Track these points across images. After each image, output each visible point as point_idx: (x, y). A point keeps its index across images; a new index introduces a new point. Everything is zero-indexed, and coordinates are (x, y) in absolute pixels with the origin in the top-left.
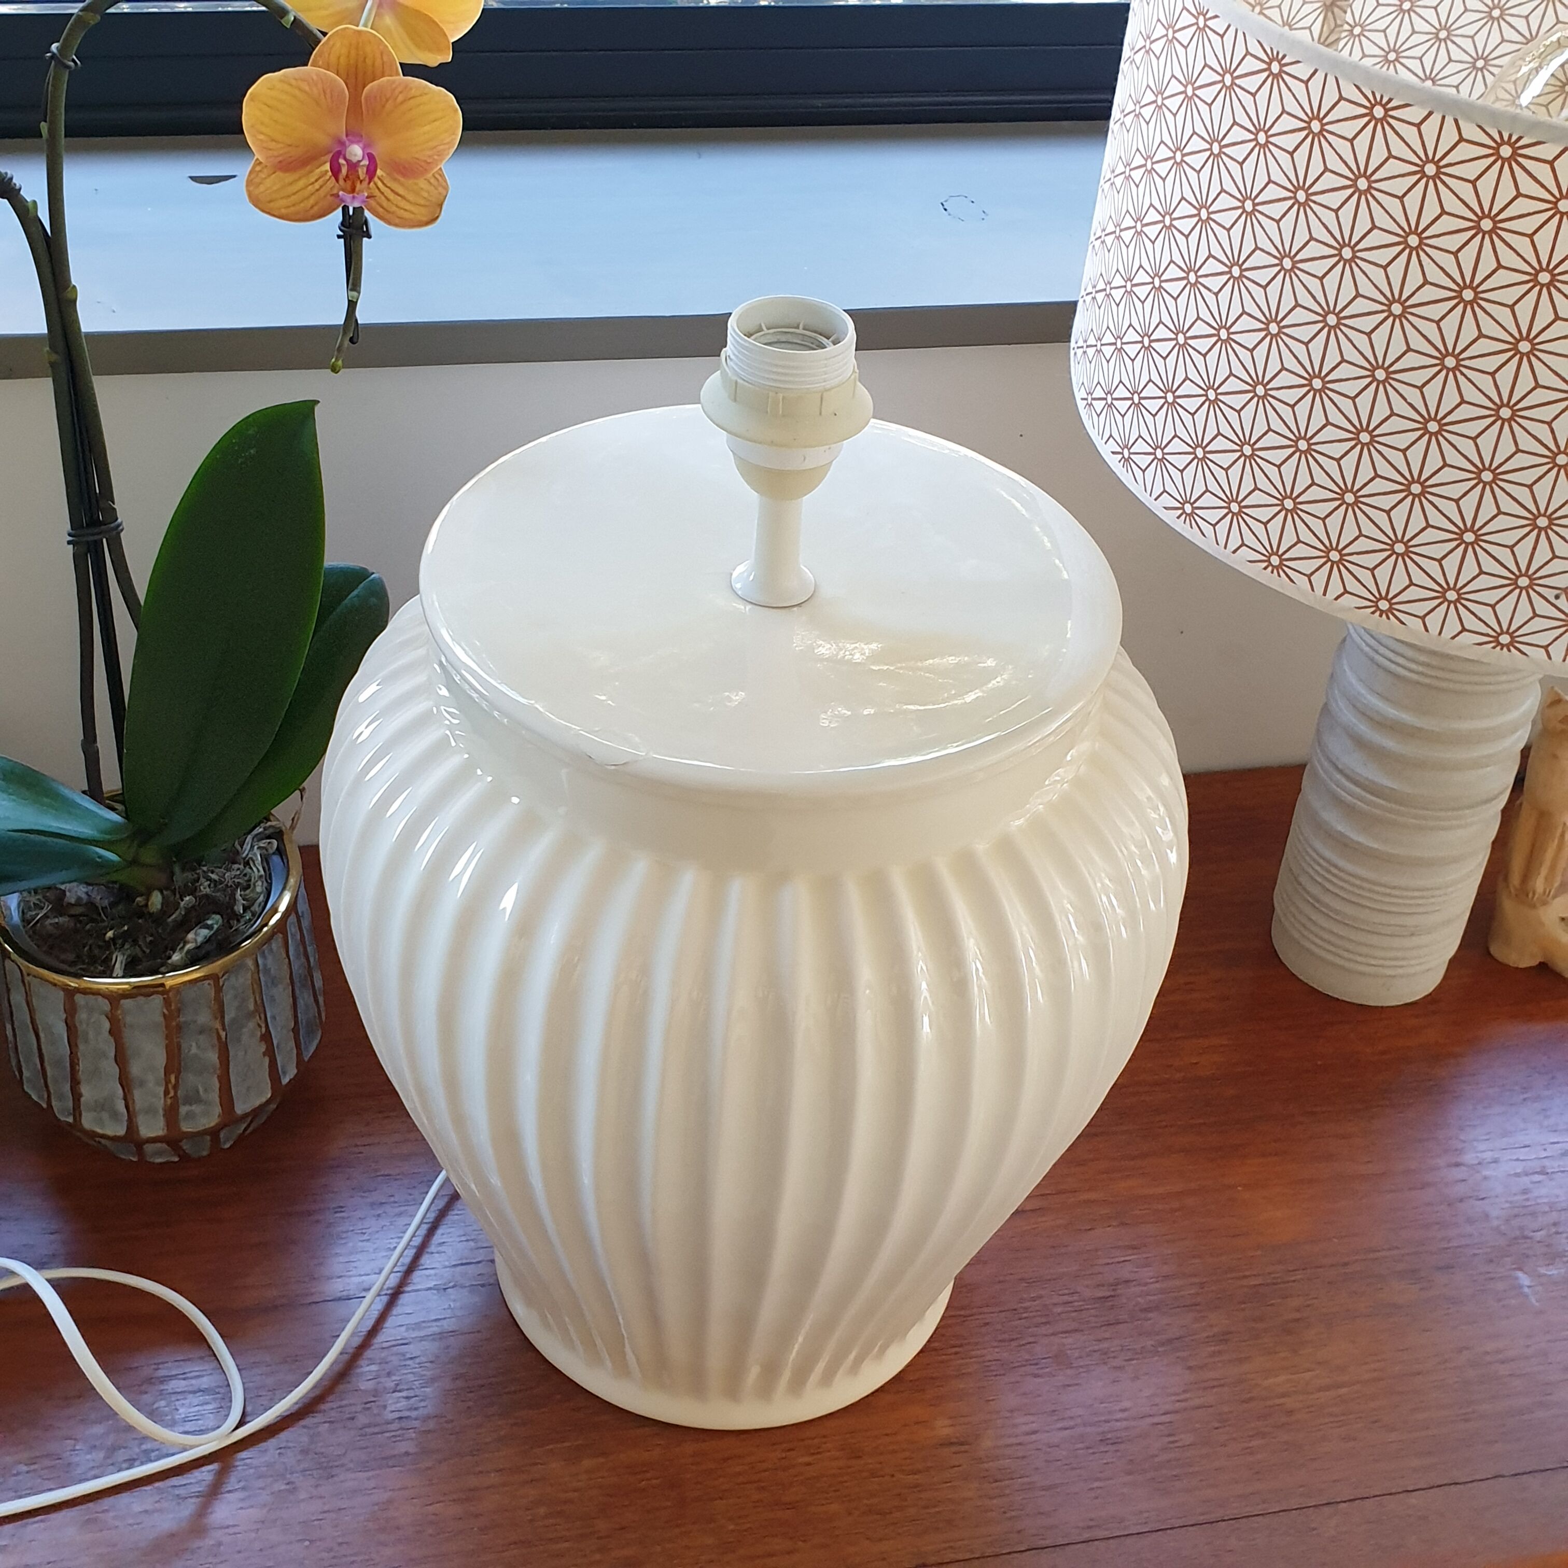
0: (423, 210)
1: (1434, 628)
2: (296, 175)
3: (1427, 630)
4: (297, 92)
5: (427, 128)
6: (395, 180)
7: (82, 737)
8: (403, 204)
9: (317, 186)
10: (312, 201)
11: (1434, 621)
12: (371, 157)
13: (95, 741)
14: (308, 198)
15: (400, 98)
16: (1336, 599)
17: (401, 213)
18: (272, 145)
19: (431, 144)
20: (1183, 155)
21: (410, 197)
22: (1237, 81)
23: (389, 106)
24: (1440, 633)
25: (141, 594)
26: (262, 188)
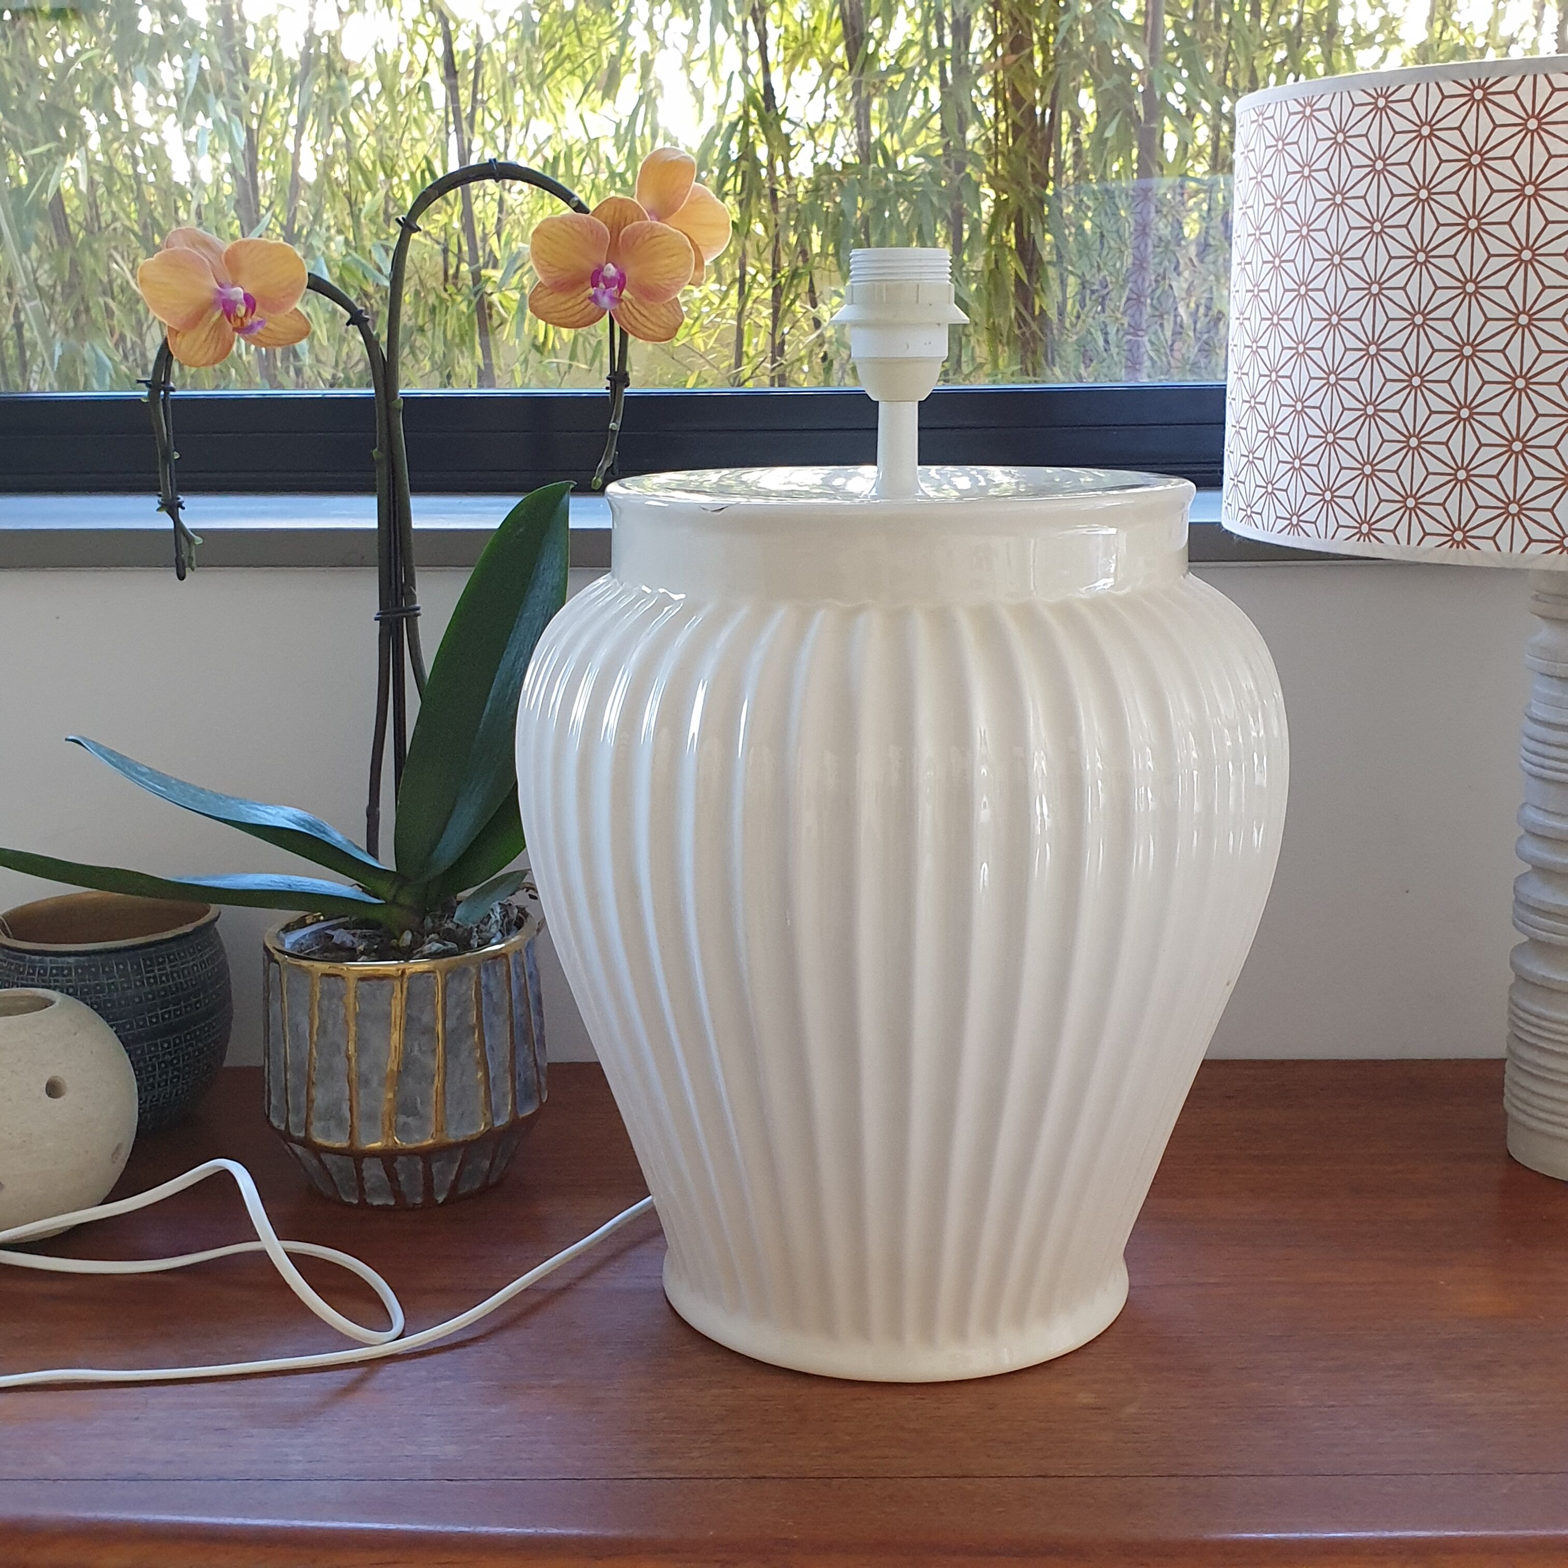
0: (662, 331)
1: (1505, 548)
2: (567, 297)
3: (1499, 549)
4: (570, 230)
5: (667, 261)
6: (642, 304)
7: (367, 803)
8: (649, 324)
9: (583, 306)
10: (578, 317)
11: (1503, 539)
12: (622, 276)
13: (378, 805)
14: (574, 315)
15: (648, 237)
16: (1419, 544)
17: (645, 330)
18: (550, 269)
19: (670, 276)
20: (1282, 262)
21: (653, 319)
22: (1313, 174)
23: (638, 242)
24: (1511, 549)
25: (428, 670)
26: (541, 303)
